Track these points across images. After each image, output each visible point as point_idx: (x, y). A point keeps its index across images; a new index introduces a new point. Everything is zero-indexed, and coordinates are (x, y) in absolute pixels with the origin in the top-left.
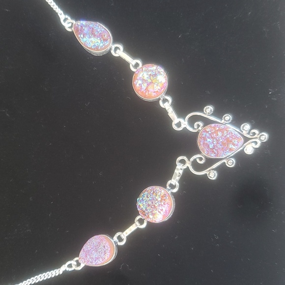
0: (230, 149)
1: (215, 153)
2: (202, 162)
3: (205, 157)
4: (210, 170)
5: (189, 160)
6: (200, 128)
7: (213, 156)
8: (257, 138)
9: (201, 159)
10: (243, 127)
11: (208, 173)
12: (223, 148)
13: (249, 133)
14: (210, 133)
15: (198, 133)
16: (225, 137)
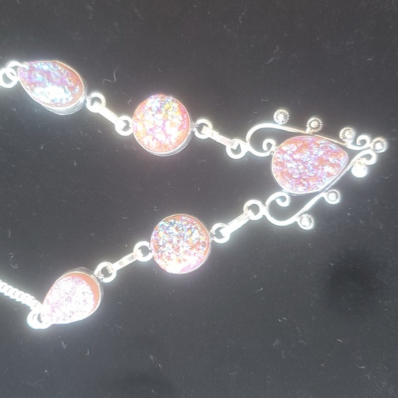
0: (328, 174)
1: (304, 185)
2: (286, 204)
3: (290, 194)
4: (301, 215)
5: (264, 203)
6: (273, 148)
7: (301, 191)
8: (369, 148)
9: (283, 199)
10: (344, 133)
11: (298, 220)
12: (316, 174)
13: (354, 143)
14: (289, 152)
15: (270, 157)
16: (316, 155)
